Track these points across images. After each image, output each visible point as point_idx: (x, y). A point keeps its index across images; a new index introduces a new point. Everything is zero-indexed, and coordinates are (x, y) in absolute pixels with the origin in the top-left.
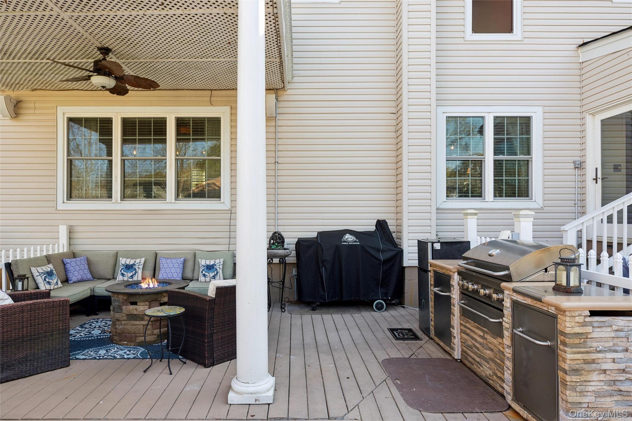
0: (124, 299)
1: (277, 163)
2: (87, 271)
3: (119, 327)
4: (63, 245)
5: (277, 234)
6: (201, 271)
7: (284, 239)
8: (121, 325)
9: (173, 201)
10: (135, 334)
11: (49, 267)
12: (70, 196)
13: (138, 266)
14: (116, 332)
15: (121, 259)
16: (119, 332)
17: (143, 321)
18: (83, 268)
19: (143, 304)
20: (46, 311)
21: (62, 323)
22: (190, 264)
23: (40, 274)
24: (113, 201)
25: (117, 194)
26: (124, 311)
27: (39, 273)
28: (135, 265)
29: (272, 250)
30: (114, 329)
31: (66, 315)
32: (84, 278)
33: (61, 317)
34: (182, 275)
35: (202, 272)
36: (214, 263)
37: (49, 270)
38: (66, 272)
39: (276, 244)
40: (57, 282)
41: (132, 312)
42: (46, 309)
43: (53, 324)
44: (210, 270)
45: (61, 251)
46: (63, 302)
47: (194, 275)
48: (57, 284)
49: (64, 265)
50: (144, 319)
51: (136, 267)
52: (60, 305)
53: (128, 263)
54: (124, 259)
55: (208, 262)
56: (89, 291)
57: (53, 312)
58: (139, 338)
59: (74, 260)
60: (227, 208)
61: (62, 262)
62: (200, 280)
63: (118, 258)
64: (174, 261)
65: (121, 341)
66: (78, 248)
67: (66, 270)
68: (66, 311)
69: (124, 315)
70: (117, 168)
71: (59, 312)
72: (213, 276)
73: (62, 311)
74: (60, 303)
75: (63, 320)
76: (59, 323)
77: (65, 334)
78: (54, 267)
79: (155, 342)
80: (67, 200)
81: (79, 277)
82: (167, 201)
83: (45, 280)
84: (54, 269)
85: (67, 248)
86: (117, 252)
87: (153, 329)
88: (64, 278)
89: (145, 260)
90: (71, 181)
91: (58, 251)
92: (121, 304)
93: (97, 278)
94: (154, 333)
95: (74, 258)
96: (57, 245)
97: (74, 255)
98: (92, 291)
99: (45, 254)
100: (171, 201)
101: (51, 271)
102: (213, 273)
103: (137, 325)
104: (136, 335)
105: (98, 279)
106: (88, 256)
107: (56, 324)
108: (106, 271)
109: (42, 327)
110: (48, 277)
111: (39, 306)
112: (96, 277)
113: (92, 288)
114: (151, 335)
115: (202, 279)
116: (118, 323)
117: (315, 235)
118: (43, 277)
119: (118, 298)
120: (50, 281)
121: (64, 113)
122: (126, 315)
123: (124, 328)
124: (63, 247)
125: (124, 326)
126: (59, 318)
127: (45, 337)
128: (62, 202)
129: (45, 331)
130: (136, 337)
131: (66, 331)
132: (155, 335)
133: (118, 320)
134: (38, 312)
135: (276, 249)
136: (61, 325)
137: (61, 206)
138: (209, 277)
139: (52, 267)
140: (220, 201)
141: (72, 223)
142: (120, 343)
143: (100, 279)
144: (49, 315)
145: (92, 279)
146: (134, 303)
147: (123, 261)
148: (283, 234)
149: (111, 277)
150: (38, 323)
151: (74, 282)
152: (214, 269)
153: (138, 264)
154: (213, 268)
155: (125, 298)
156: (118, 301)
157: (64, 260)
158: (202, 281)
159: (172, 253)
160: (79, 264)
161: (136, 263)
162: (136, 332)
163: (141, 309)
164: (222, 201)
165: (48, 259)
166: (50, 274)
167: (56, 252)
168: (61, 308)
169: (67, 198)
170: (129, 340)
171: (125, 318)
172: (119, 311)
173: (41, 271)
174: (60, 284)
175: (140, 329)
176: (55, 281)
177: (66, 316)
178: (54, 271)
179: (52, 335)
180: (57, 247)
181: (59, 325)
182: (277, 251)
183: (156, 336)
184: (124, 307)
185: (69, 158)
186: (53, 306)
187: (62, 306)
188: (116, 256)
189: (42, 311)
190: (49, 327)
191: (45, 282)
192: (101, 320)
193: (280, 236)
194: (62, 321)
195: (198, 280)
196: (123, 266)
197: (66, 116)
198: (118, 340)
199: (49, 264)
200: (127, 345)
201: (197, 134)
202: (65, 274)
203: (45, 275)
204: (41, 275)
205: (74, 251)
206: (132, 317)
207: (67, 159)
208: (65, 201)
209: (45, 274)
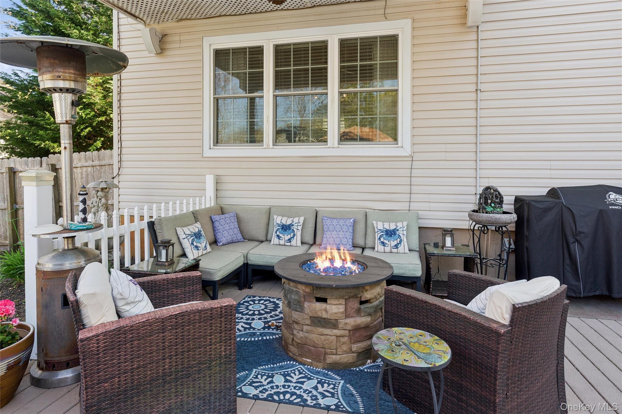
0: (307, 292)
1: (479, 91)
2: (237, 231)
3: (298, 334)
4: (210, 198)
5: (492, 190)
6: (377, 237)
7: (502, 198)
8: (302, 330)
9: (336, 144)
10: (323, 350)
11: (196, 227)
12: (217, 142)
13: (296, 227)
14: (293, 340)
15: (275, 217)
16: (298, 341)
17: (335, 329)
18: (232, 227)
19: (336, 302)
20: (200, 326)
21: (225, 346)
22: (361, 227)
23: (187, 236)
24: (264, 147)
25: (269, 138)
26: (307, 311)
27: (186, 234)
28: (293, 225)
29: (487, 213)
30: (291, 334)
31: (231, 331)
32: (234, 239)
33: (223, 334)
34: (352, 242)
35: (380, 239)
36: (395, 227)
37: (197, 230)
38: (214, 231)
39: (493, 205)
40: (205, 247)
41: (320, 314)
42: (200, 323)
43: (210, 348)
44: (391, 237)
45: (208, 206)
46: (226, 309)
47: (367, 242)
48: (206, 249)
49: (213, 222)
50: (338, 326)
51: (295, 228)
52: (221, 314)
53: (284, 223)
54: (279, 218)
55: (387, 226)
56: (243, 259)
57: (211, 326)
58: (330, 356)
59: (223, 216)
60: (407, 155)
61: (210, 220)
62: (376, 249)
63: (271, 215)
64: (341, 222)
65: (301, 356)
66: (226, 202)
67: (214, 229)
68: (231, 325)
69: (306, 316)
70: (269, 106)
71: (221, 327)
72: (395, 246)
73: (226, 324)
74: (221, 312)
75: (226, 340)
76: (221, 346)
77: (230, 364)
78: (202, 227)
79: (354, 364)
80: (214, 145)
81: (229, 239)
82: (328, 146)
83: (192, 244)
84: (202, 230)
85: (214, 201)
86: (270, 208)
87: (351, 343)
88: (212, 239)
89: (305, 219)
90: (217, 123)
91: (205, 206)
92: (302, 299)
93: (248, 238)
94: (353, 350)
95: (223, 214)
96: (203, 198)
97: (222, 211)
98: (245, 258)
99: (191, 210)
100: (333, 145)
101: (199, 232)
102: (395, 241)
103: (327, 335)
104: (325, 351)
105: (249, 240)
106: (237, 212)
107: (216, 348)
108: (259, 232)
109: (195, 354)
110: (195, 239)
111: (189, 319)
112: (246, 238)
113: (245, 254)
114: (347, 353)
115: (380, 248)
116: (295, 326)
117: (544, 192)
118: (190, 240)
119: (296, 288)
120: (199, 245)
121: (210, 45)
122: (309, 318)
123: (306, 338)
124: (211, 200)
125: (306, 334)
126: (221, 336)
127: (199, 372)
128: (208, 148)
129: (200, 361)
130: (326, 354)
131: (230, 358)
132: (353, 353)
133: (297, 323)
134: (189, 329)
135: (494, 213)
136: (223, 349)
137: (208, 153)
138: (389, 246)
139: (200, 227)
140: (397, 144)
141: (220, 172)
142: (299, 359)
143: (251, 240)
144: (205, 333)
145: (242, 240)
146: (323, 300)
147: (278, 220)
148: (500, 189)
149: (264, 239)
150: (189, 348)
151: (224, 245)
152: (397, 235)
153: (297, 224)
154: (395, 234)
155: (308, 290)
156: (297, 293)
157: (213, 217)
158: (379, 250)
159: (336, 211)
160: (228, 222)
161: (295, 223)
162: (326, 346)
163: (334, 311)
164: (400, 144)
165: (195, 216)
166: (198, 235)
167: (203, 207)
168: (223, 319)
169: (214, 143)
170: (315, 357)
171: (308, 322)
172: (298, 309)
173: (188, 232)
174: (209, 249)
175: (331, 342)
176: (204, 245)
177: (230, 334)
178: (203, 232)
179: (209, 368)
180: (204, 200)
181: (221, 348)
182: (494, 215)
183: (355, 355)
184: (306, 304)
185: (215, 96)
186: (211, 317)
187: (226, 315)
188: (269, 213)
189: (194, 326)
190: (205, 355)
191: (192, 247)
192: (259, 298)
193: (497, 193)
194: (225, 343)
195: (374, 248)
196: (279, 226)
197: (212, 48)
198: (297, 354)
199: (196, 222)
200: (311, 364)
201: (366, 59)
202: (213, 234)
203: (192, 238)
204: (188, 238)
205: (222, 206)
206: (319, 321)
207: (214, 98)
208: (212, 146)
209: (192, 236)
